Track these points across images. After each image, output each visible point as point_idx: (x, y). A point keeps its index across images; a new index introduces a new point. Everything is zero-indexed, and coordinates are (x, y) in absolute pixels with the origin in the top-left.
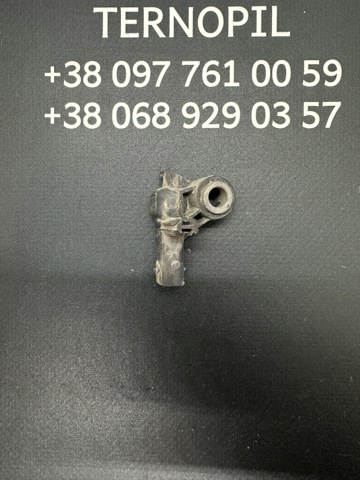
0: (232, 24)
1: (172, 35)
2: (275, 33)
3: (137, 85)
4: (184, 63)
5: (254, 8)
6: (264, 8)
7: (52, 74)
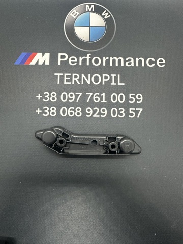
0: (104, 80)
1: (82, 83)
2: (119, 84)
3: (70, 101)
4: (87, 93)
5: (111, 75)
6: (115, 75)
7: (39, 96)
